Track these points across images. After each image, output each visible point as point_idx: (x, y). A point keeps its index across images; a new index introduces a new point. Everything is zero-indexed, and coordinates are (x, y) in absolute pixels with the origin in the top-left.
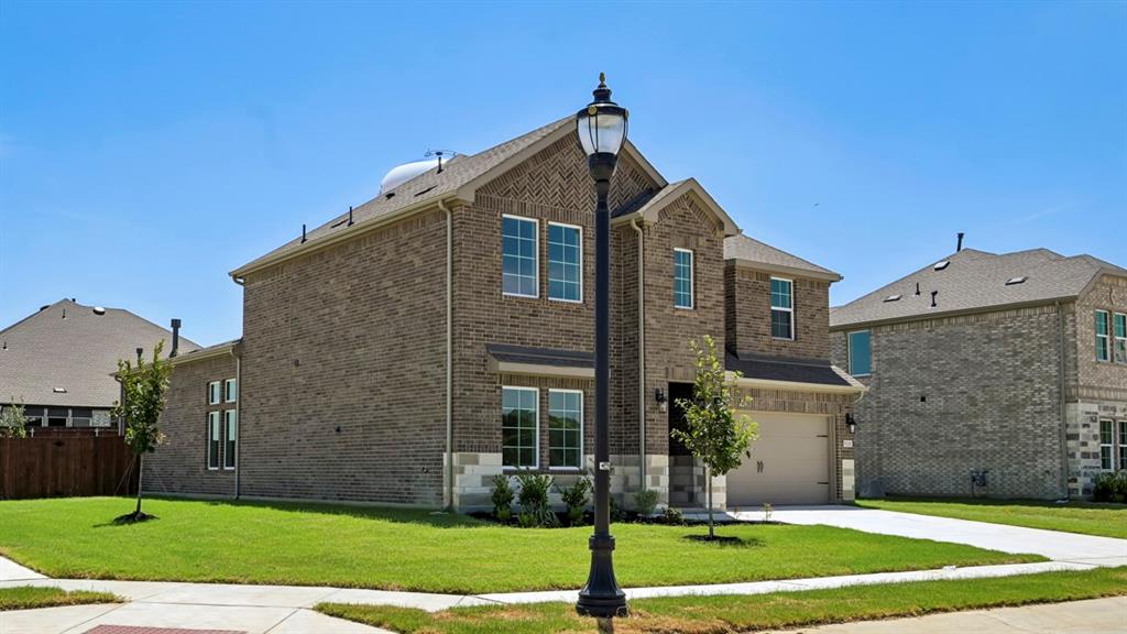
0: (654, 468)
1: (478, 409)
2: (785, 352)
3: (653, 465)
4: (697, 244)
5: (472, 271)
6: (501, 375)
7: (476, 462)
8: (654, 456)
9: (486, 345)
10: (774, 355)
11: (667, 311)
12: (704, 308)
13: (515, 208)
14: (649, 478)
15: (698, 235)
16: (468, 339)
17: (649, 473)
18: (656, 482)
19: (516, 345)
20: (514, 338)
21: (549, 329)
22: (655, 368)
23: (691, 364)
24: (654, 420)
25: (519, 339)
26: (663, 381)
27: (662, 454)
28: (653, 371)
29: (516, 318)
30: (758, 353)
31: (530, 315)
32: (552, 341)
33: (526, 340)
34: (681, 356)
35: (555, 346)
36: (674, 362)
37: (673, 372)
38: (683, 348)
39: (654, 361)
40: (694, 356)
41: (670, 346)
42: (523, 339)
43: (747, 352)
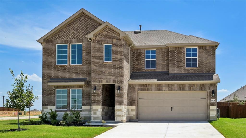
0: (94, 109)
1: (48, 95)
2: (191, 71)
3: (94, 108)
4: (112, 42)
5: (46, 60)
6: (54, 86)
7: (47, 108)
8: (94, 106)
9: (50, 79)
10: (187, 73)
11: (100, 63)
12: (115, 61)
13: (59, 42)
14: (92, 112)
15: (113, 39)
16: (45, 77)
17: (93, 111)
18: (95, 113)
19: (59, 78)
20: (59, 76)
21: (70, 73)
22: (95, 81)
23: (109, 78)
24: (94, 96)
25: (60, 76)
26: (98, 84)
27: (97, 105)
28: (94, 81)
29: (59, 71)
30: (179, 73)
31: (64, 70)
32: (71, 76)
33: (62, 76)
34: (106, 76)
35: (72, 77)
36: (103, 78)
37: (102, 81)
38: (106, 74)
39: (95, 78)
40: (110, 76)
41: (101, 74)
42: (61, 76)
43: (173, 73)
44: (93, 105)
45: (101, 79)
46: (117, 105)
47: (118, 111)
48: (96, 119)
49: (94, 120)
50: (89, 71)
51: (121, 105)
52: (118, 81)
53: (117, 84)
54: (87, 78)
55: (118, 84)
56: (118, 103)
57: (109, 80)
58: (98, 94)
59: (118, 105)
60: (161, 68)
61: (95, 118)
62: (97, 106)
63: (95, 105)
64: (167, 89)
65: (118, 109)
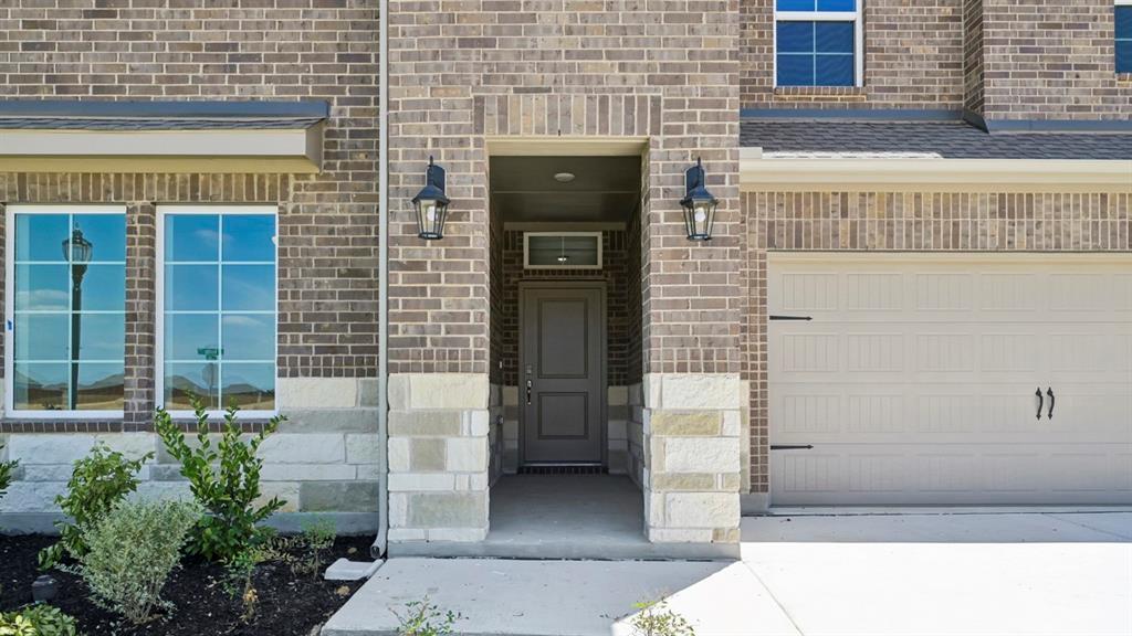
0: (417, 416)
3: (417, 402)
8: (415, 378)
10: (1125, 115)
14: (400, 447)
17: (404, 431)
18: (429, 458)
19: (43, 96)
20: (37, 79)
21: (150, 47)
22: (426, 104)
23: (582, 80)
24: (420, 265)
25: (50, 79)
26: (461, 142)
27: (454, 369)
28: (422, 111)
29: (44, 25)
30: (1065, 115)
31: (88, 14)
32: (159, 80)
33: (74, 78)
34: (543, 55)
35: (169, 91)
36: (513, 80)
37: (503, 112)
38: (547, 30)
39: (423, 80)
40: (598, 55)
41: (497, 31)
42: (64, 78)
43: (1020, 115)
44: (406, 369)
45: (500, 89)
46: (669, 369)
47: (682, 431)
48: (444, 521)
49: (418, 534)
50: (346, 36)
51: (709, 369)
52: (680, 117)
53: (667, 143)
54: (328, 103)
55: (681, 143)
56: (683, 342)
57: (579, 103)
58: (466, 254)
59: (682, 368)
60: (902, 81)
61: (426, 508)
62: (449, 377)
63: (429, 369)
64: (1020, 238)
65: (684, 413)
